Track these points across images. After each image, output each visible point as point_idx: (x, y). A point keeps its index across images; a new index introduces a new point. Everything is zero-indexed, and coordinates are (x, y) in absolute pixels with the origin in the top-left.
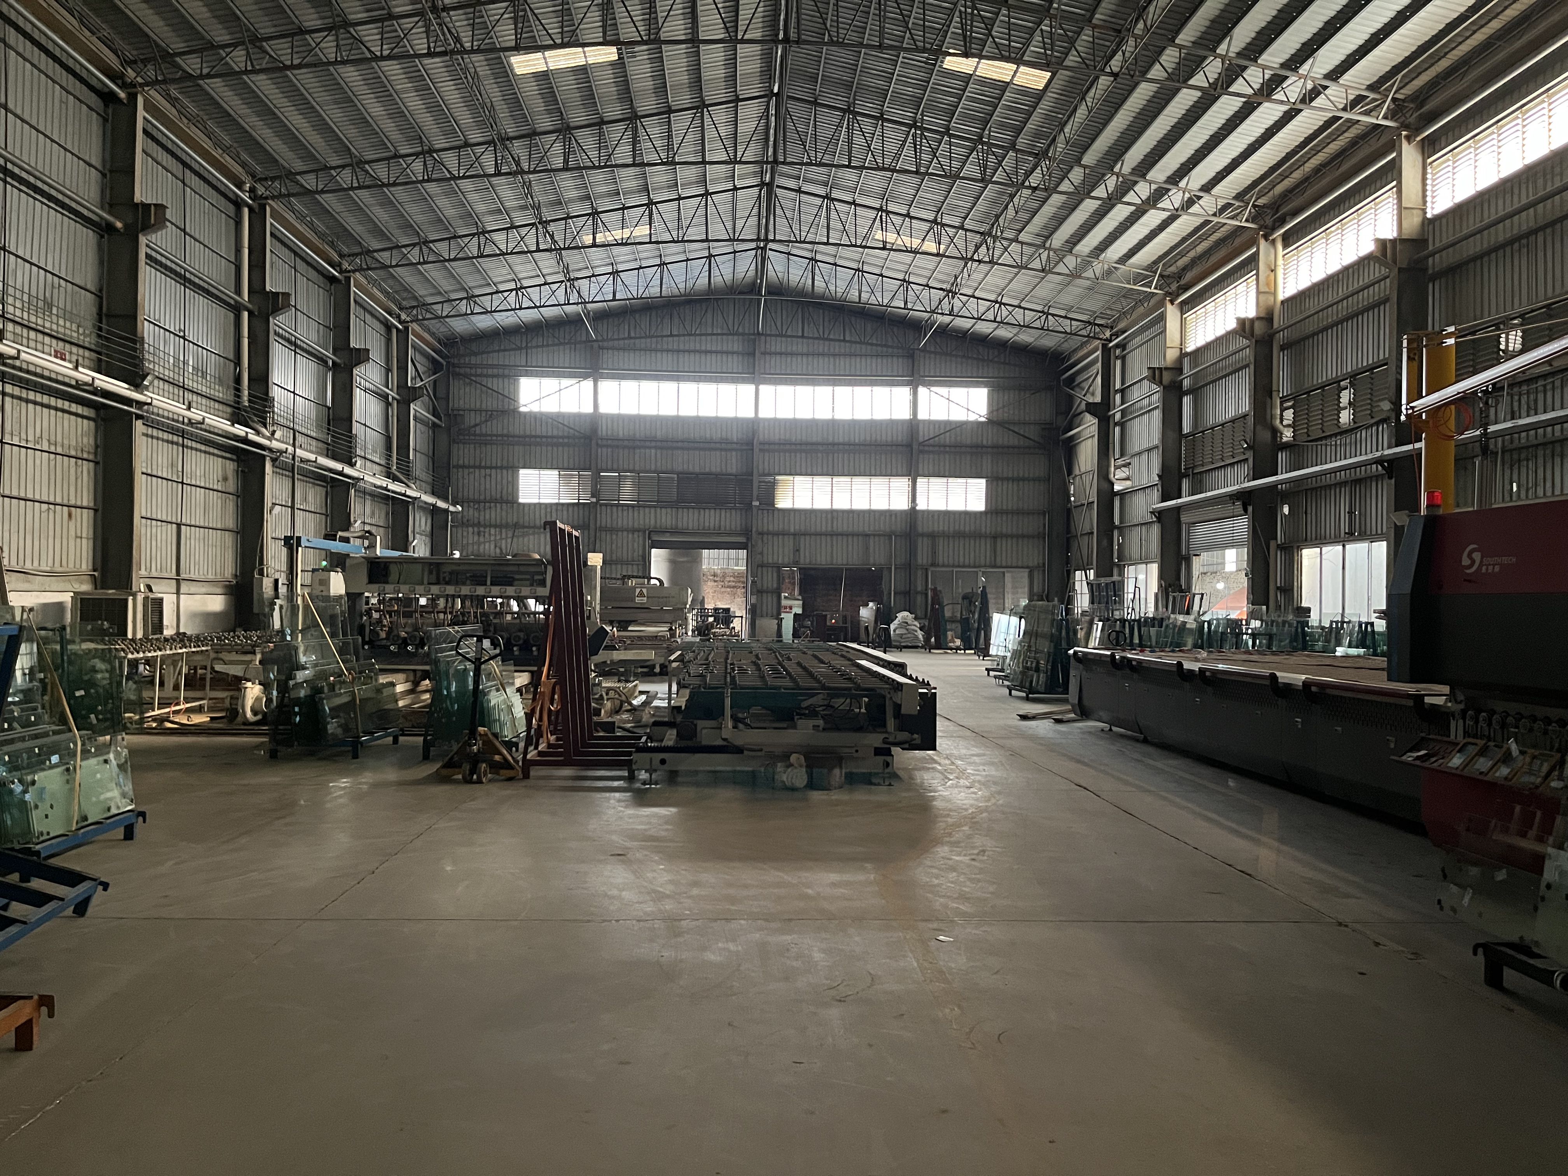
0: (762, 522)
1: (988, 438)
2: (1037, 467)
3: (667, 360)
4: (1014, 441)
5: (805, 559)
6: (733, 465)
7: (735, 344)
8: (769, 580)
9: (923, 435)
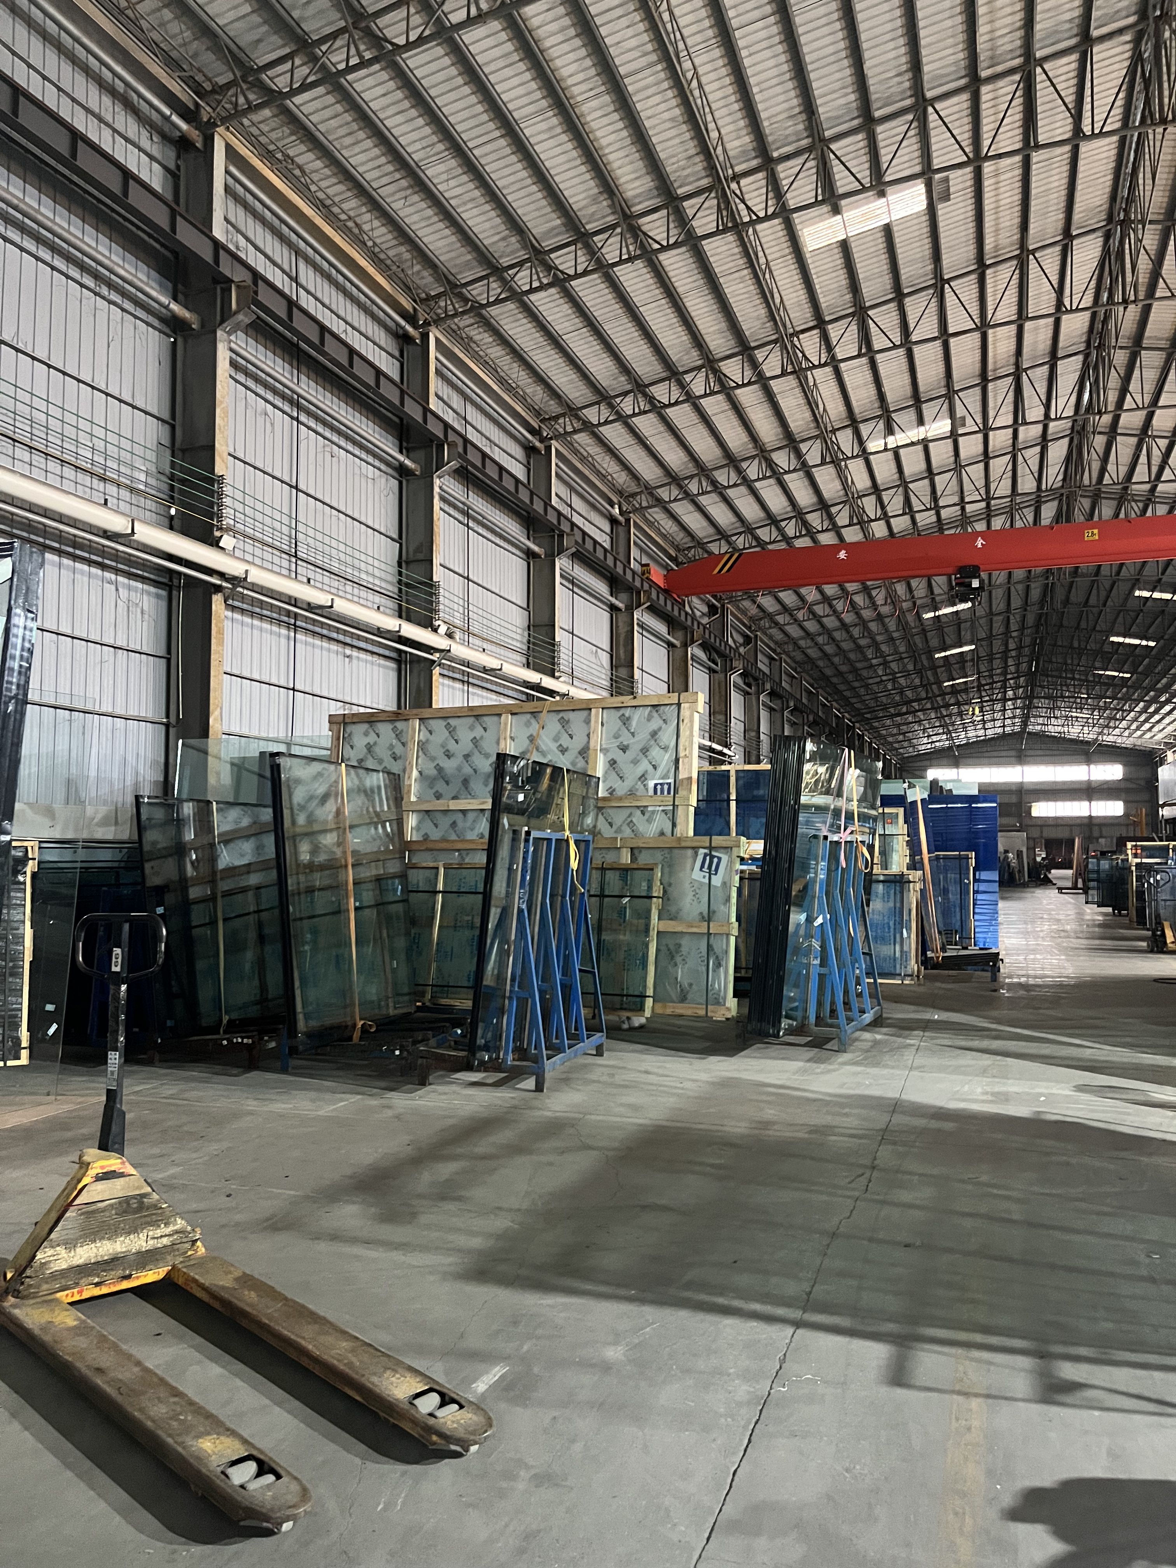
0: (1027, 821)
1: (1123, 785)
2: (1146, 796)
3: (986, 760)
4: (1134, 786)
5: (1045, 835)
6: (1014, 799)
7: (1013, 753)
8: (1031, 843)
9: (1094, 785)
